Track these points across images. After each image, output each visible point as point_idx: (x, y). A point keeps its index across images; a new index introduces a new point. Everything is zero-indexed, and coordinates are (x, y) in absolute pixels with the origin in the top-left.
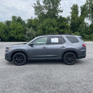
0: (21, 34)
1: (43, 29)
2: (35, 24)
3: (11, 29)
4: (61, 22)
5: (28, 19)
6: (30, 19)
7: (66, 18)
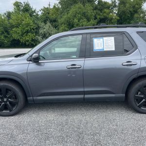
0: (29, 34)
1: (69, 25)
2: (54, 17)
3: (13, 26)
4: (101, 10)
5: (42, 8)
6: (46, 7)
7: (110, 2)
